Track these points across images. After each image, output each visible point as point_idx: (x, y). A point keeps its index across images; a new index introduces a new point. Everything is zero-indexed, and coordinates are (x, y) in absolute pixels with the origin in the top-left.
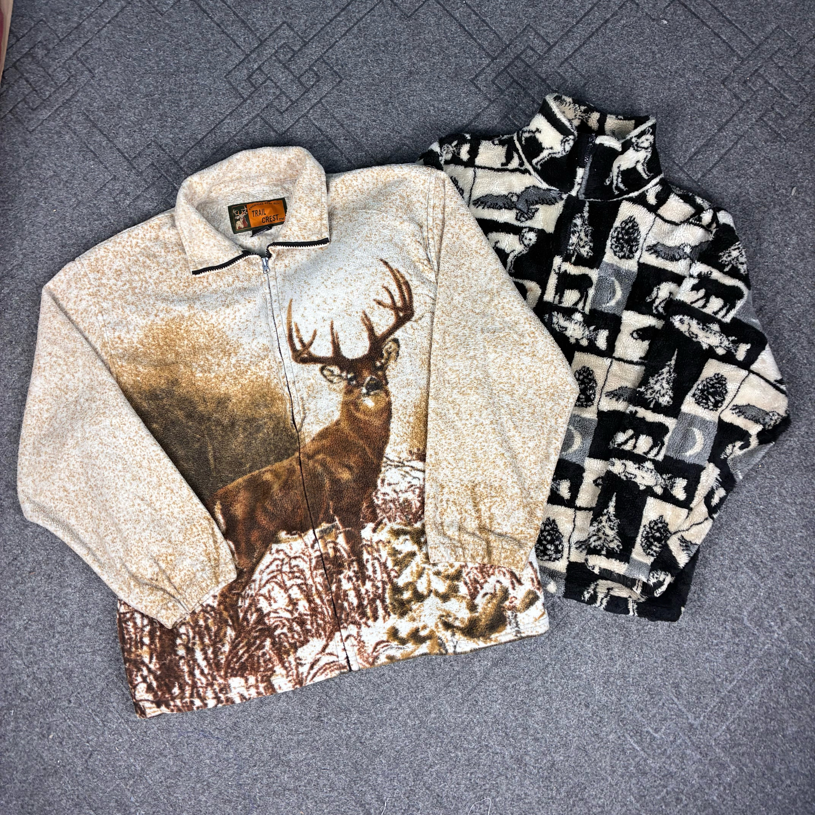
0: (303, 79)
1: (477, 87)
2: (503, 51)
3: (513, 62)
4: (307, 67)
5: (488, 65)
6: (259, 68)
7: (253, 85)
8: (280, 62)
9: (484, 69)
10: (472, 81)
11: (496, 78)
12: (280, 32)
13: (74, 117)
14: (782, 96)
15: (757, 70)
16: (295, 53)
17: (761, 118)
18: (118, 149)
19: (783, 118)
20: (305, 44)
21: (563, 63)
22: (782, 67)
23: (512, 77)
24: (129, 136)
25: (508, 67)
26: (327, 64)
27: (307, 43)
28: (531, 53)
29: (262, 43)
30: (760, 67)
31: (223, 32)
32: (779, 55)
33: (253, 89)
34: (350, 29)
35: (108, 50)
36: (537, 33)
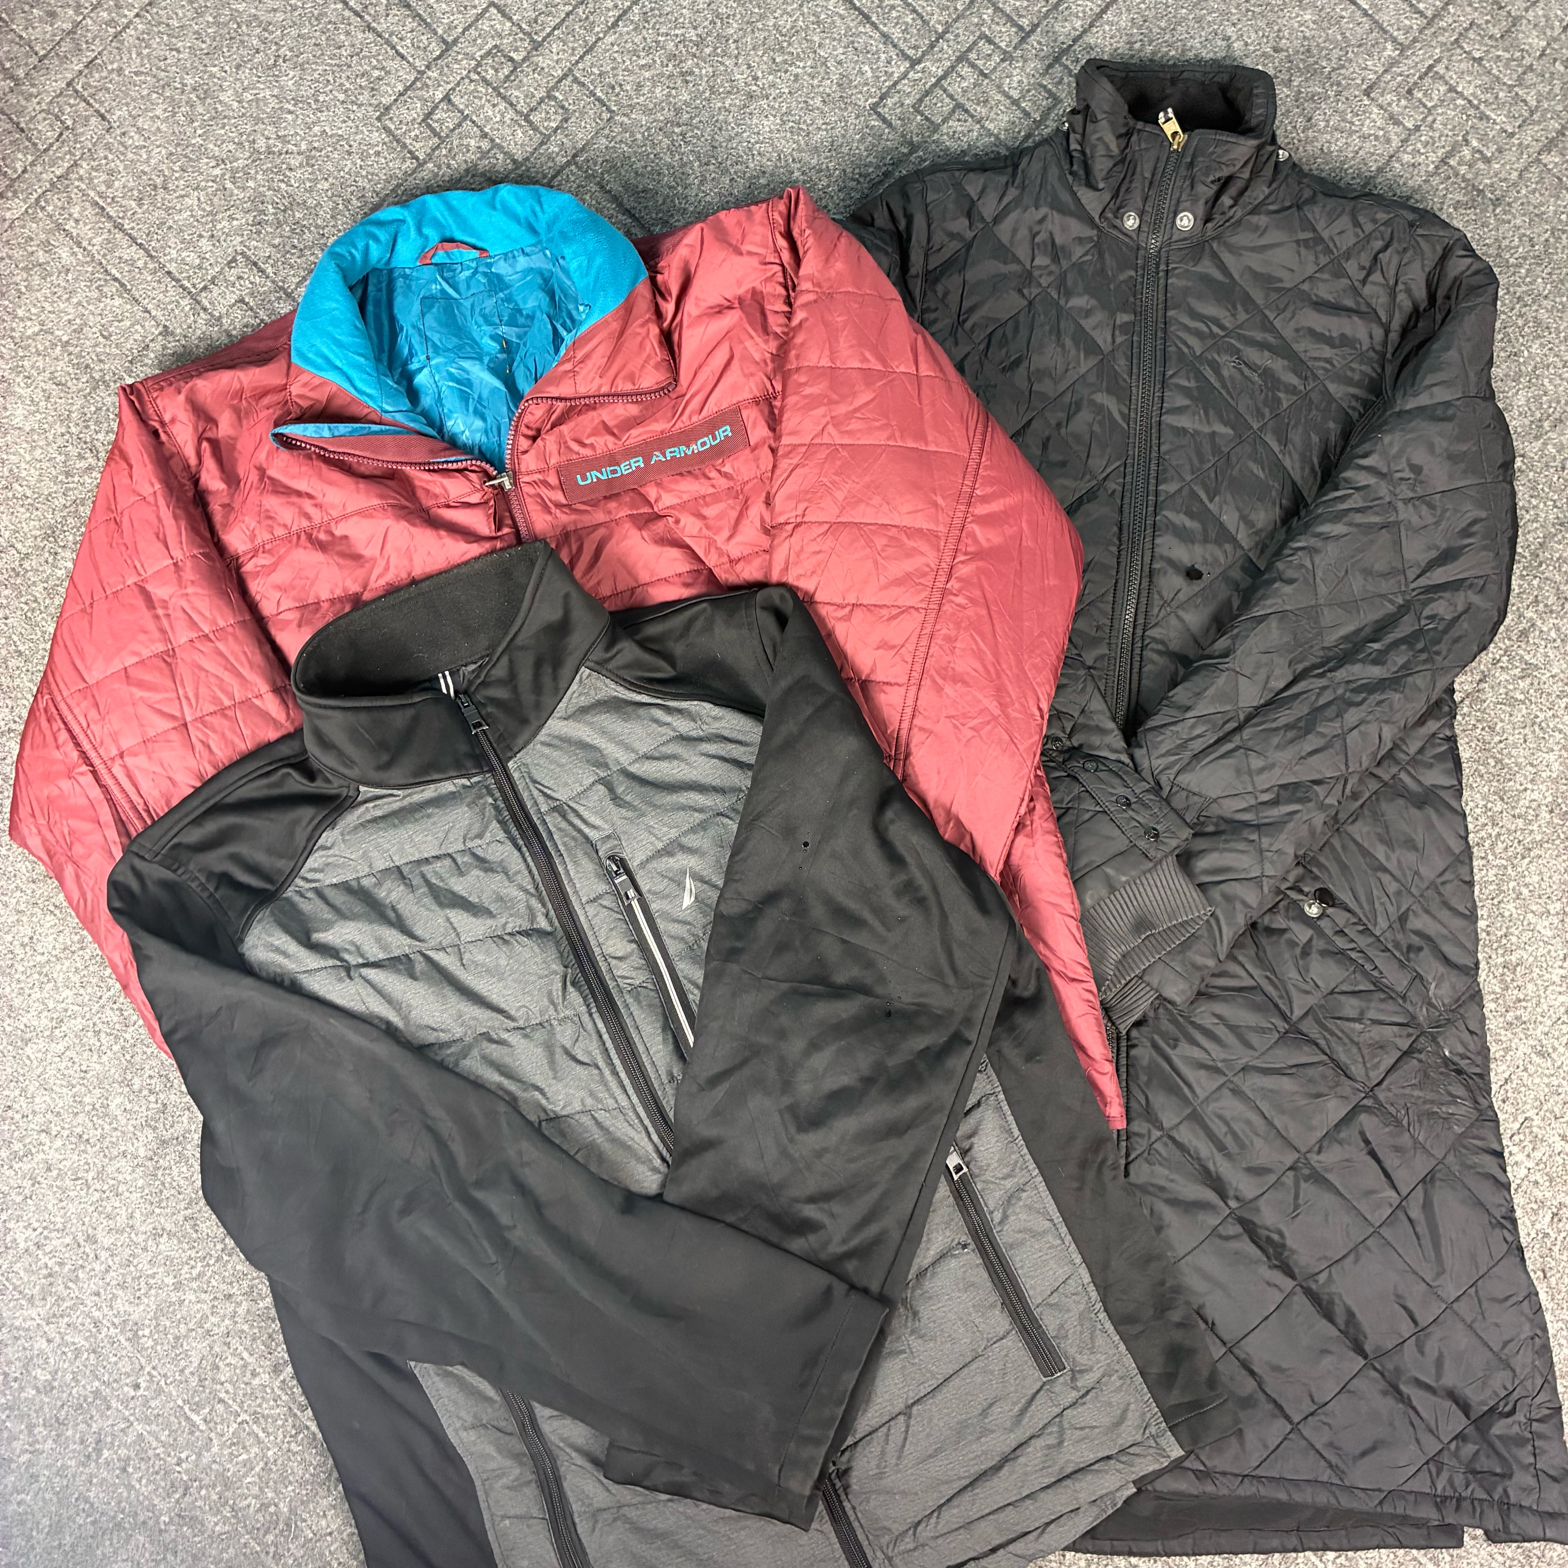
0: (535, 118)
1: (884, 120)
2: (932, 46)
3: (953, 67)
4: (542, 93)
5: (905, 76)
6: (447, 98)
7: (436, 134)
8: (487, 83)
9: (895, 84)
10: (874, 107)
11: (921, 100)
12: (484, 24)
13: (76, 211)
14: (1483, 117)
15: (1430, 67)
16: (516, 66)
17: (1444, 161)
18: (169, 273)
19: (1487, 161)
20: (537, 46)
21: (1050, 66)
22: (1481, 59)
23: (951, 97)
24: (189, 244)
25: (944, 77)
26: (583, 85)
27: (540, 44)
28: (987, 49)
29: (448, 46)
30: (1438, 61)
31: (369, 28)
32: (1471, 34)
33: (436, 140)
34: (625, 12)
35: (136, 74)
36: (997, 9)
